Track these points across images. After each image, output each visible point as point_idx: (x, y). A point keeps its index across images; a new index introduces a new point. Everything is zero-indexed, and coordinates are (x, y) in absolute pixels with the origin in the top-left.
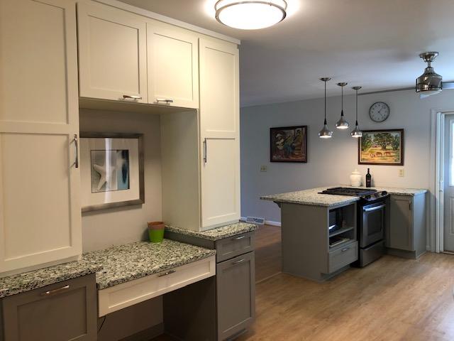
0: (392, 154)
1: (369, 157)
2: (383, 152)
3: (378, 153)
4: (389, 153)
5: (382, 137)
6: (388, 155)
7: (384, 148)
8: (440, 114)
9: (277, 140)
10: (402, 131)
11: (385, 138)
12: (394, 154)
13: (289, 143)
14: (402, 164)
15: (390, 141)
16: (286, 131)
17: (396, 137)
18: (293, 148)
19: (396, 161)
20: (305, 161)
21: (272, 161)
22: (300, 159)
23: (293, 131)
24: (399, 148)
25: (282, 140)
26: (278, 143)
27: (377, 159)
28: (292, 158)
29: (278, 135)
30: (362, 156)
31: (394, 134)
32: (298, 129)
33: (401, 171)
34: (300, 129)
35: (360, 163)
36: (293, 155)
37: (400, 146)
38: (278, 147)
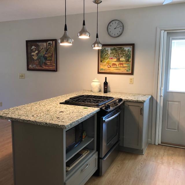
0: (125, 65)
1: (106, 67)
2: (117, 63)
3: (114, 64)
4: (122, 64)
5: (117, 50)
6: (121, 66)
7: (118, 60)
8: (163, 31)
9: (32, 51)
10: (133, 45)
11: (120, 52)
12: (126, 65)
13: (42, 54)
14: (132, 74)
15: (123, 54)
16: (40, 44)
17: (128, 51)
18: (46, 58)
19: (127, 71)
20: (55, 70)
21: (28, 69)
22: (51, 68)
23: (45, 44)
24: (131, 60)
25: (37, 52)
26: (33, 54)
27: (113, 70)
28: (44, 67)
29: (33, 47)
30: (101, 67)
31: (126, 48)
32: (49, 42)
33: (131, 79)
34: (51, 42)
35: (99, 73)
36: (46, 64)
37: (131, 58)
38: (33, 57)
